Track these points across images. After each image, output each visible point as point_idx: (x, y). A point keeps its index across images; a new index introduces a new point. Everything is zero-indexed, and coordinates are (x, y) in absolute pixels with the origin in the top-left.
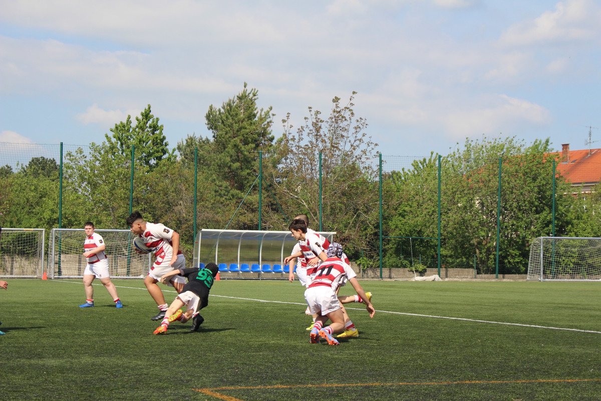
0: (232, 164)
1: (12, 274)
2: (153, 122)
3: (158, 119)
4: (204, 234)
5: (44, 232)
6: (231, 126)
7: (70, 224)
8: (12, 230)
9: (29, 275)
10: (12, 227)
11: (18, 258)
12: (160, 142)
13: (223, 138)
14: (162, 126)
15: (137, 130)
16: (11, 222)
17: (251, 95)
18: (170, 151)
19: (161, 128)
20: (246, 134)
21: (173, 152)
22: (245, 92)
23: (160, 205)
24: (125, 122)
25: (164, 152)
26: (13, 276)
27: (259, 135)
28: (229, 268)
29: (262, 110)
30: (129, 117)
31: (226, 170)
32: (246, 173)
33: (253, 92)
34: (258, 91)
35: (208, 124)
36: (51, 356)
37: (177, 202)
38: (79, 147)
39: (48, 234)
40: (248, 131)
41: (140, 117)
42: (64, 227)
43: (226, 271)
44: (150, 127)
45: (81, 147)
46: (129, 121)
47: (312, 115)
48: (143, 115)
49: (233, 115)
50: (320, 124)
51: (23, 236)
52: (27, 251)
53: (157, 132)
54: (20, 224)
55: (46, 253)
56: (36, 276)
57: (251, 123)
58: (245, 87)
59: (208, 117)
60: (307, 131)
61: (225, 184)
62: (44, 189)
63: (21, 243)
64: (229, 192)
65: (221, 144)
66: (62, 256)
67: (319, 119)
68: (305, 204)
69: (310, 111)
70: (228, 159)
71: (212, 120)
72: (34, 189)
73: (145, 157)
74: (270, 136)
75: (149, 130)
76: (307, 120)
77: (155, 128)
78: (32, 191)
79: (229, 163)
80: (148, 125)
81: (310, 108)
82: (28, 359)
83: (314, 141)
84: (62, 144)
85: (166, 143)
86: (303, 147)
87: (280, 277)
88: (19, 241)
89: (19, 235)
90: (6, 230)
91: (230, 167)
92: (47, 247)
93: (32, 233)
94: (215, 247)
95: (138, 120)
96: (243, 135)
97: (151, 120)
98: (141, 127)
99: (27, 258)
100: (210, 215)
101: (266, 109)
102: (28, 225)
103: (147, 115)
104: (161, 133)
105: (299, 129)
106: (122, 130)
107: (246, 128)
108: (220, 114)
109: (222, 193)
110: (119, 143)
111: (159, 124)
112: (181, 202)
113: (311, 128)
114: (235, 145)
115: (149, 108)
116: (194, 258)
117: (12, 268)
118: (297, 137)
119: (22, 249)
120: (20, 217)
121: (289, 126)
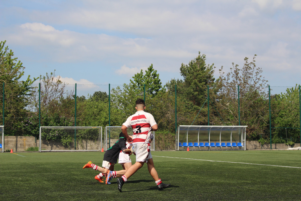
0: (194, 92)
1: (86, 149)
2: (154, 72)
3: (156, 71)
4: (181, 128)
5: (102, 128)
6: (193, 73)
7: (114, 124)
8: (86, 128)
9: (95, 149)
10: (86, 126)
11: (89, 142)
12: (157, 83)
13: (189, 80)
14: (158, 74)
15: (146, 76)
16: (86, 124)
17: (202, 58)
18: (163, 87)
19: (158, 76)
20: (201, 78)
21: (164, 87)
22: (199, 56)
23: (159, 114)
24: (140, 73)
25: (160, 87)
26: (87, 150)
27: (207, 78)
28: (194, 145)
29: (209, 65)
30: (142, 71)
31: (191, 95)
32: (201, 97)
33: (203, 56)
34: (205, 55)
35: (181, 73)
36: (108, 189)
37: (167, 112)
38: (118, 86)
39: (103, 129)
40: (201, 76)
41: (148, 70)
42: (111, 125)
43: (192, 146)
44: (153, 75)
45: (119, 86)
46: (142, 73)
47: (234, 67)
48: (148, 69)
49: (194, 68)
50: (238, 71)
51: (92, 130)
52: (93, 138)
53: (156, 77)
54: (90, 124)
55: (103, 139)
56: (98, 150)
57: (203, 72)
58: (199, 54)
59: (181, 69)
60: (231, 75)
61: (191, 102)
62: (101, 107)
63: (91, 134)
64: (192, 107)
65: (188, 83)
66: (111, 140)
67: (237, 69)
68: (231, 112)
69: (233, 65)
70: (192, 90)
71: (183, 71)
72: (97, 107)
73: (150, 90)
74: (213, 78)
75: (152, 76)
76: (231, 69)
77: (155, 75)
78: (95, 108)
79: (193, 92)
80: (151, 74)
81: (233, 63)
82: (97, 190)
83: (235, 80)
84: (109, 85)
85: (160, 83)
86: (230, 83)
87: (219, 149)
88: (90, 133)
89: (90, 130)
90: (83, 128)
91: (193, 94)
92: (103, 135)
93: (96, 129)
94: (186, 134)
95: (146, 72)
96: (199, 78)
97: (153, 72)
98: (148, 75)
99: (94, 141)
100: (183, 118)
101: (211, 65)
102: (94, 125)
103: (151, 69)
104: (158, 78)
105: (227, 74)
106: (138, 77)
107: (200, 75)
108: (187, 67)
109: (189, 107)
110: (137, 83)
111: (157, 73)
112: (169, 112)
113: (234, 73)
114: (195, 83)
115: (152, 66)
116: (176, 140)
117: (87, 147)
118: (226, 78)
119: (91, 137)
120: (90, 121)
121: (223, 73)
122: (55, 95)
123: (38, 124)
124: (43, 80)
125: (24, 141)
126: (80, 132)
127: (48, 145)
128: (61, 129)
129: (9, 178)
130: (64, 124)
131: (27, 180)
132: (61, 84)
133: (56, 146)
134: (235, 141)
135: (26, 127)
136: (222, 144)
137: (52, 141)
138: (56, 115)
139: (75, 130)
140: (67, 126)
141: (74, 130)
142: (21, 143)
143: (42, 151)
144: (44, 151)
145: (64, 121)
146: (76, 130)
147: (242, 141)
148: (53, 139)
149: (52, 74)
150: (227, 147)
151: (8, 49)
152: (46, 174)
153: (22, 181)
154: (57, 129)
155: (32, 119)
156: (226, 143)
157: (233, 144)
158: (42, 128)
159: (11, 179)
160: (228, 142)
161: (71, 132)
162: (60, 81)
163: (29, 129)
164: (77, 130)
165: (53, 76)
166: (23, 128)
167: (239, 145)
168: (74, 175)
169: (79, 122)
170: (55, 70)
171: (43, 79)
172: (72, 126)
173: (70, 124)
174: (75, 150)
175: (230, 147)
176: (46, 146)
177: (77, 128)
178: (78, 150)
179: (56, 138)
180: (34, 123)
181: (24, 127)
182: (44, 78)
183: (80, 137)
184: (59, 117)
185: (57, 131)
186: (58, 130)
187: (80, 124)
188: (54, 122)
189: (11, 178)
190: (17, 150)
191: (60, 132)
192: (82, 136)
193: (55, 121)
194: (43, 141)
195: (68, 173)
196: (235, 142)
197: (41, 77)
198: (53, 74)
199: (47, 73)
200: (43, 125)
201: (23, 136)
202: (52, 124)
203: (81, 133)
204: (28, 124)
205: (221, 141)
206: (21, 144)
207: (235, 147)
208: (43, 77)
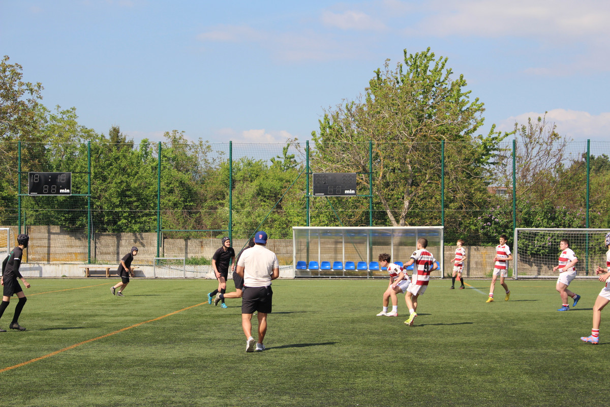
122: (545, 164)
123: (511, 221)
124: (521, 133)
125: (482, 257)
126: (597, 240)
127: (531, 265)
128: (558, 232)
129: (455, 361)
130: (564, 223)
131: (490, 371)
132: (557, 141)
133: (548, 267)
135: (487, 228)
137: (540, 258)
138: (548, 204)
139: (587, 235)
140: (569, 226)
141: (584, 234)
142: (476, 260)
143: (519, 276)
144: (524, 276)
145: (564, 217)
146: (589, 234)
148: (542, 253)
149: (539, 119)
151: (452, 73)
152: (527, 351)
153: (479, 372)
154: (549, 233)
155: (498, 213)
158: (518, 231)
159: (458, 363)
161: (578, 240)
162: (555, 135)
163: (493, 233)
164: (592, 234)
165: (541, 124)
166: (481, 231)
168: (585, 357)
169: (595, 217)
170: (546, 112)
171: (521, 130)
172: (580, 227)
173: (577, 222)
174: (587, 277)
176: (527, 266)
177: (591, 231)
178: (593, 275)
179: (546, 251)
180: (502, 221)
181: (483, 228)
182: (524, 128)
183: (597, 248)
184: (553, 208)
185: (549, 236)
186: (551, 235)
187: (597, 222)
188: (543, 218)
189: (459, 361)
190: (470, 274)
191: (555, 239)
192: (600, 248)
193: (545, 216)
194: (521, 257)
195: (571, 350)
197: (518, 128)
198: (542, 119)
199: (529, 119)
200: (521, 224)
201: (480, 246)
202: (540, 223)
203: (599, 241)
204: (491, 223)
206: (476, 263)
208: (522, 127)
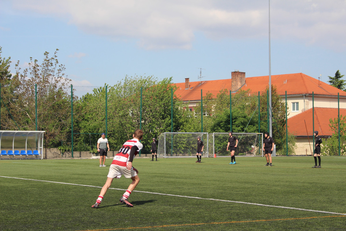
27: (2, 73)
29: (4, 59)
34: (2, 48)
47: (32, 62)
50: (37, 67)
60: (29, 71)
67: (37, 64)
68: (27, 114)
69: (31, 60)
74: (9, 74)
76: (30, 65)
81: (31, 58)
83: (34, 77)
86: (27, 80)
87: (12, 157)
101: (7, 58)
105: (24, 70)
113: (32, 69)
118: (23, 75)
121: (19, 68)
134: (31, 148)
136: (15, 152)
147: (39, 149)
150: (21, 155)
156: (20, 151)
157: (28, 152)
160: (23, 150)
167: (35, 154)
175: (25, 156)
196: (31, 150)
205: (14, 148)
207: (30, 156)
